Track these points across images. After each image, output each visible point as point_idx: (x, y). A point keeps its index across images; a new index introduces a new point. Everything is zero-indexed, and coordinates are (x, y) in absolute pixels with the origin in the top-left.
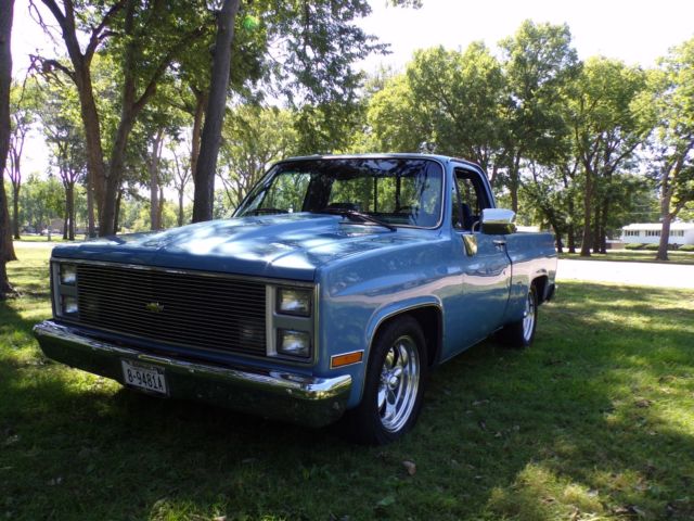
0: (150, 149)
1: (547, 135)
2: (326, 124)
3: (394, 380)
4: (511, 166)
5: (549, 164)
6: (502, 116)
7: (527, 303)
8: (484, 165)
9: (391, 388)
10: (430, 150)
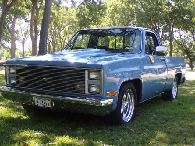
0: (10, 25)
1: (185, 18)
2: (90, 14)
3: (126, 105)
4: (170, 32)
5: (186, 31)
6: (165, 9)
7: (174, 83)
8: (158, 31)
9: (125, 107)
10: (134, 25)
